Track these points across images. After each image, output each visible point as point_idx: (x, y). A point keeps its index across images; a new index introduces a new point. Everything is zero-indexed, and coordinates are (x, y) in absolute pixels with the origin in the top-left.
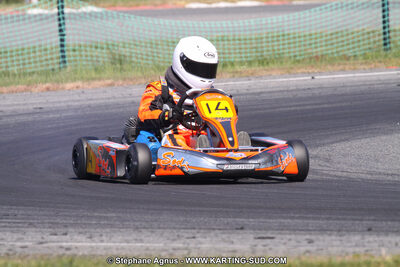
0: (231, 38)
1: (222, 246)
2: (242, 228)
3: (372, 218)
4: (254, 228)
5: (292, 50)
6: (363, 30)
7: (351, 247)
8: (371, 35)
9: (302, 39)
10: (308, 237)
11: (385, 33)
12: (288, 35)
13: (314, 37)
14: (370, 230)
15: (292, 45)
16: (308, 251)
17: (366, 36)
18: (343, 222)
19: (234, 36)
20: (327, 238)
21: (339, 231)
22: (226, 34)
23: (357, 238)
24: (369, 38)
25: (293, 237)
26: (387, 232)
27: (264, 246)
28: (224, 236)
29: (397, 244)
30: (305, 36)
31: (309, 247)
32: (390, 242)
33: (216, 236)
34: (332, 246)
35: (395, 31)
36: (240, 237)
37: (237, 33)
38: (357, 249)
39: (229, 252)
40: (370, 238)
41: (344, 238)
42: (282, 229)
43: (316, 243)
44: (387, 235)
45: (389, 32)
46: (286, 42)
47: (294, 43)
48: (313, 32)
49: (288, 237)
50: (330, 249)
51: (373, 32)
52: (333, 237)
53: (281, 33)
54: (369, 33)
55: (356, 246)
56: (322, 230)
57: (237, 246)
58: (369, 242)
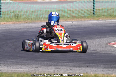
0: (49, 10)
1: (45, 70)
2: (51, 65)
3: (89, 63)
4: (54, 65)
5: (67, 14)
6: (87, 9)
7: (82, 71)
8: (90, 11)
9: (70, 11)
10: (70, 68)
11: (93, 10)
12: (66, 10)
13: (73, 11)
14: (88, 66)
15: (67, 13)
16: (70, 72)
17: (88, 11)
18: (80, 64)
19: (50, 10)
20: (76, 69)
21: (79, 66)
22: (48, 9)
23: (84, 69)
24: (89, 12)
25: (66, 68)
26: (93, 67)
27: (57, 70)
28: (46, 67)
29: (95, 71)
30: (71, 10)
31: (70, 71)
32: (93, 70)
33: (44, 67)
34: (77, 71)
35: (96, 10)
36: (50, 68)
37: (51, 9)
38: (84, 72)
39: (47, 72)
40: (88, 69)
41: (80, 69)
42: (63, 66)
43: (72, 70)
44: (93, 68)
45: (95, 10)
46: (65, 12)
47: (68, 12)
48: (73, 9)
49: (65, 68)
50: (76, 72)
51: (90, 10)
52: (77, 68)
53: (64, 10)
54: (89, 10)
55: (84, 71)
56: (74, 66)
57: (50, 70)
58: (87, 70)
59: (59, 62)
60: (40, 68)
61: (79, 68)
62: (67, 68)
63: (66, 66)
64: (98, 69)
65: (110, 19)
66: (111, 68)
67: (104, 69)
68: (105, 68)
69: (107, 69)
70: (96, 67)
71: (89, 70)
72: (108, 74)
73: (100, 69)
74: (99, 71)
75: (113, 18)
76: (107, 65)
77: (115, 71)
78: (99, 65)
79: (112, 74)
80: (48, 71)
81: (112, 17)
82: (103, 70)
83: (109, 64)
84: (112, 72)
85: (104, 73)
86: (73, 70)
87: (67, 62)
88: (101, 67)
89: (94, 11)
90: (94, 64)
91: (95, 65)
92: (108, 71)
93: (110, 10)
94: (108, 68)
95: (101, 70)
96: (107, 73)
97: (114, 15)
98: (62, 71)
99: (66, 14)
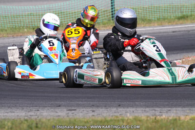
59: (71, 101)
60: (42, 111)
61: (107, 108)
62: (87, 109)
63: (84, 106)
64: (138, 109)
65: (143, 26)
66: (158, 106)
67: (147, 109)
68: (148, 107)
69: (151, 109)
70: (132, 106)
71: (123, 111)
72: (155, 115)
73: (140, 109)
74: (139, 112)
75: (147, 25)
76: (149, 103)
77: (165, 112)
78: (136, 103)
79: (162, 115)
80: (57, 114)
81: (146, 22)
82: (145, 111)
83: (153, 101)
84: (160, 112)
85: (148, 114)
86: (98, 112)
87: (84, 100)
88: (141, 106)
89: (113, 12)
90: (129, 101)
91: (131, 103)
92: (154, 112)
93: (141, 9)
94: (153, 107)
95: (142, 110)
96: (153, 114)
97: (148, 18)
98: (81, 114)
99: (64, 19)
